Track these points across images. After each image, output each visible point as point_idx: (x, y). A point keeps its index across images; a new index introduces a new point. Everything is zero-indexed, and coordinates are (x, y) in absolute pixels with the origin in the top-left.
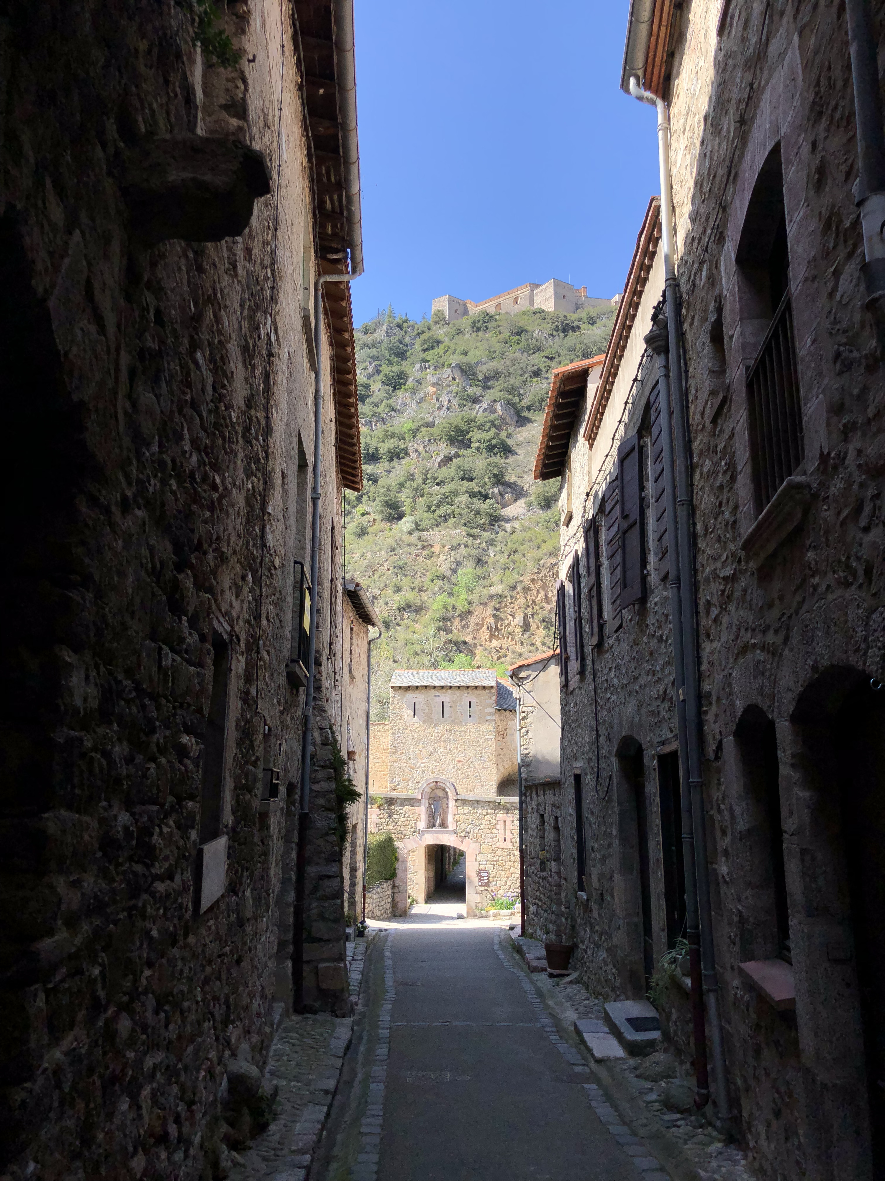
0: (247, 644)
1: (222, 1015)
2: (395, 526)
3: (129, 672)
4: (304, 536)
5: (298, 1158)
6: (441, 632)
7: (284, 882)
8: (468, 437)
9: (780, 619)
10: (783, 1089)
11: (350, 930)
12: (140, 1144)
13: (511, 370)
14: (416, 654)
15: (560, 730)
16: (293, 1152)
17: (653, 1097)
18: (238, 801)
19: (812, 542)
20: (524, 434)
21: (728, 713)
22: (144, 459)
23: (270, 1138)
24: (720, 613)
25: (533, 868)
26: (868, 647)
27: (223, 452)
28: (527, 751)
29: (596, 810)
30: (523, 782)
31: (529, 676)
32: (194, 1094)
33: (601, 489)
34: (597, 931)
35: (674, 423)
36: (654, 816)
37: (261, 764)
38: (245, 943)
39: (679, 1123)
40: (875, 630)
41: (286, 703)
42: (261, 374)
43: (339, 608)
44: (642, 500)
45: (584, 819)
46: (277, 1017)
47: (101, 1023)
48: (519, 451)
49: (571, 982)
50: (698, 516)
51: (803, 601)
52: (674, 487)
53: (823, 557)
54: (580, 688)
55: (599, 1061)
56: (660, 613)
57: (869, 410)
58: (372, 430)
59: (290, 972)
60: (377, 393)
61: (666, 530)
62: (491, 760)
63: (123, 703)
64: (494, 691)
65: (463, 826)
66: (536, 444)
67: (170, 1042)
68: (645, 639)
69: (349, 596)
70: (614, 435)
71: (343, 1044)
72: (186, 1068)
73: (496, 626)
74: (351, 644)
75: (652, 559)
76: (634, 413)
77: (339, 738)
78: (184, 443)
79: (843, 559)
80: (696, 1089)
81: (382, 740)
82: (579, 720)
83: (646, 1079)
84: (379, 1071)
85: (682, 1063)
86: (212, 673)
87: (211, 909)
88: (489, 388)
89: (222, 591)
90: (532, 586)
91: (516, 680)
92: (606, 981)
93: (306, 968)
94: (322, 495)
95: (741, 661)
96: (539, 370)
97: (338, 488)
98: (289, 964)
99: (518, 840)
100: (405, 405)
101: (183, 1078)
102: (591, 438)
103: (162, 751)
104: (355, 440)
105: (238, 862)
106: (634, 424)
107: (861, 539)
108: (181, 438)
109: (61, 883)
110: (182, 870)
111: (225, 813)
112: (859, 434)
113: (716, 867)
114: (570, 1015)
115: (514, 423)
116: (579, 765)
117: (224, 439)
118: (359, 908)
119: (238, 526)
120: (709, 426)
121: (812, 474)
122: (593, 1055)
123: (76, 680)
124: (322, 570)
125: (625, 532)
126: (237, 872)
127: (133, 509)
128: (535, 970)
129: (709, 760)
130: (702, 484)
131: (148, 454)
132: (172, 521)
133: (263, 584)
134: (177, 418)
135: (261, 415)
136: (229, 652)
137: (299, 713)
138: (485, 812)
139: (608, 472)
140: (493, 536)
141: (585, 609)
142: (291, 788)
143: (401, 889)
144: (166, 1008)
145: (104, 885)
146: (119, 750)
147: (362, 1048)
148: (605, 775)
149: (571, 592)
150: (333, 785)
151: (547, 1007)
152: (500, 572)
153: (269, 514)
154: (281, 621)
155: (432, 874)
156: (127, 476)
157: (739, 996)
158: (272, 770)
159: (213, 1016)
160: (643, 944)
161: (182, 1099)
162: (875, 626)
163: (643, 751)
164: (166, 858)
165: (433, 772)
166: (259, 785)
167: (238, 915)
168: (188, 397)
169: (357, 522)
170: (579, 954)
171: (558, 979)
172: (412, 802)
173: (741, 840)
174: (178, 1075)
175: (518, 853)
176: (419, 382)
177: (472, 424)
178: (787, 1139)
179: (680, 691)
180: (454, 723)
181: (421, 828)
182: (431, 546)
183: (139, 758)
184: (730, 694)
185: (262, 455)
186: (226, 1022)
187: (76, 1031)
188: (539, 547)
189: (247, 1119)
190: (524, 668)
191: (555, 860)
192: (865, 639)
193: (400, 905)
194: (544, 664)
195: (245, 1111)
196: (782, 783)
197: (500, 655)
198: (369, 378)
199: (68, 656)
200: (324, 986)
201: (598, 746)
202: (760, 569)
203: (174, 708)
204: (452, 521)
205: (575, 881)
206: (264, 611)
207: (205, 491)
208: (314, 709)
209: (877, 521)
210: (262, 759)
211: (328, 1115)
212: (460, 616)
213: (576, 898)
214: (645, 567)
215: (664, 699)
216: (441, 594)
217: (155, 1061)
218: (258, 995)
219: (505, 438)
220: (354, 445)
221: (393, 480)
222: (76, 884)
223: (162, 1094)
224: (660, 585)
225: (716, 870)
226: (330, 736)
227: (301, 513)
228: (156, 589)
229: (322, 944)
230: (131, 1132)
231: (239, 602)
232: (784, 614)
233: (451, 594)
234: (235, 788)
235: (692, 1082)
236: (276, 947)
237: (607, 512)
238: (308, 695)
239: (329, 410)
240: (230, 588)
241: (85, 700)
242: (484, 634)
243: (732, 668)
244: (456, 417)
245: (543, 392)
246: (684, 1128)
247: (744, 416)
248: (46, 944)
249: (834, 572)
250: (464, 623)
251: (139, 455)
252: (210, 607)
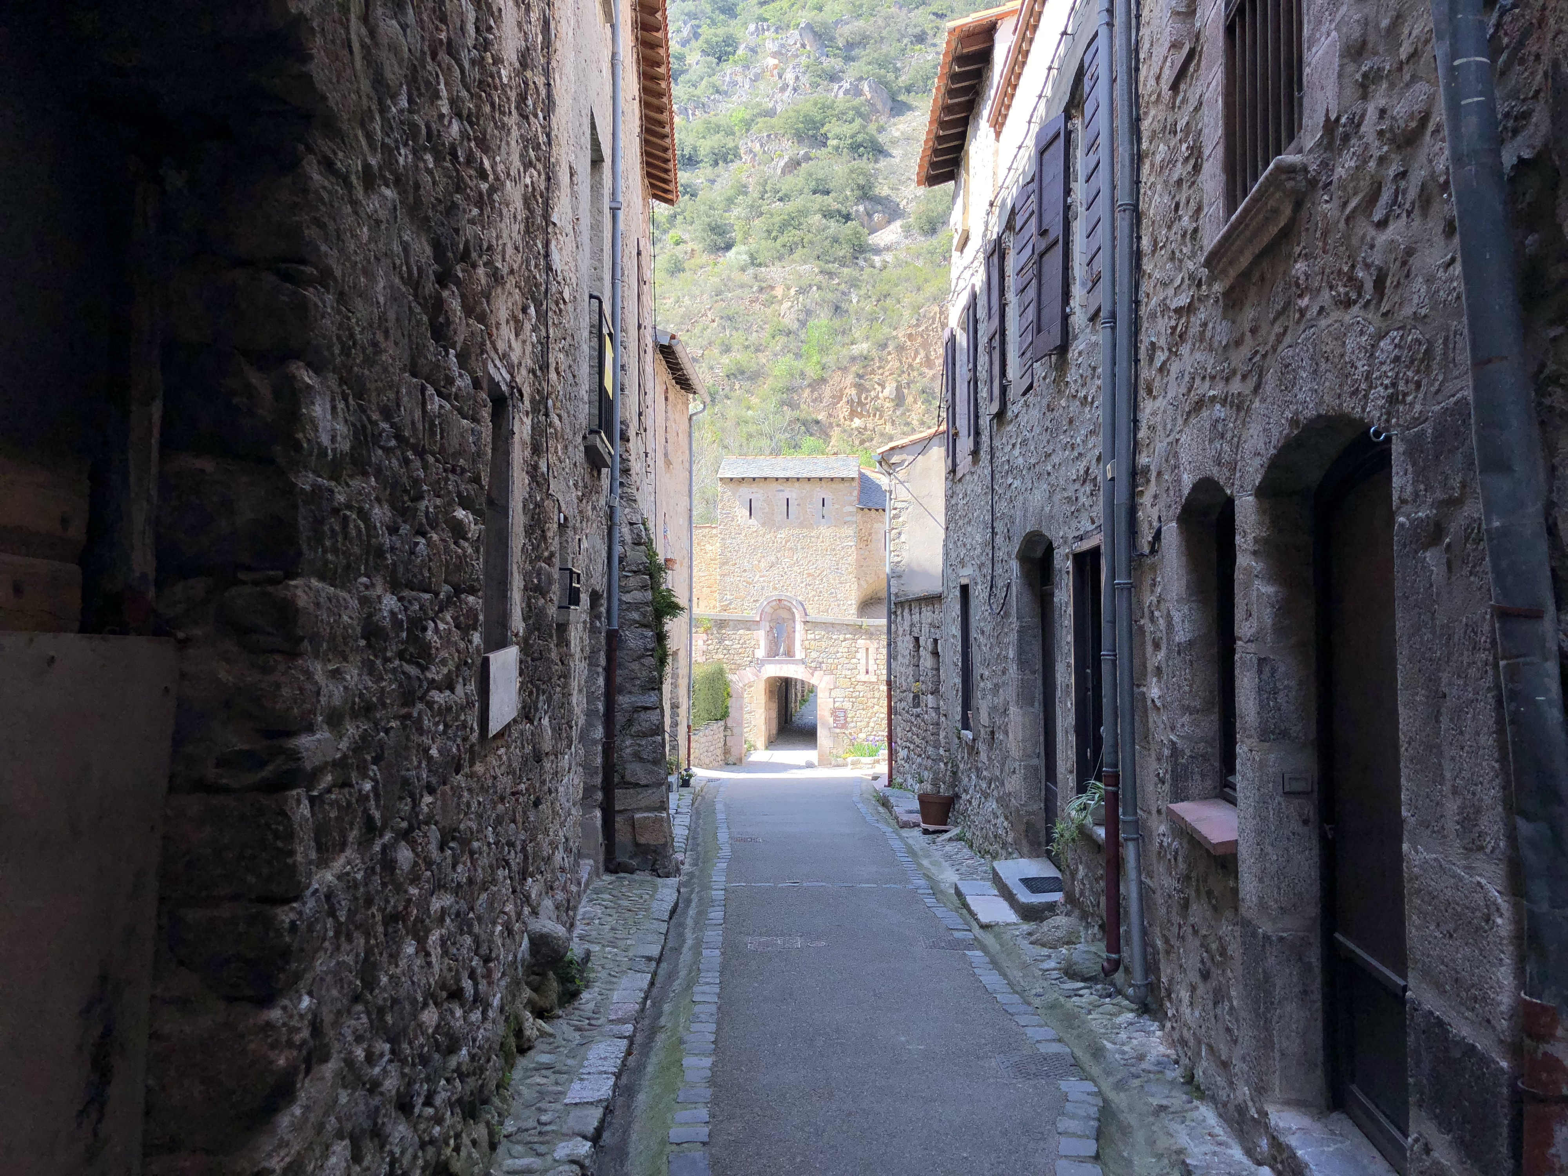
0: (532, 401)
1: (519, 864)
2: (721, 260)
3: (387, 413)
4: (600, 260)
5: (616, 1029)
6: (785, 408)
7: (590, 713)
8: (822, 131)
9: (1250, 359)
10: (1214, 946)
11: (672, 779)
12: (431, 997)
13: (884, 33)
14: (750, 436)
15: (943, 532)
16: (612, 1021)
17: (1052, 964)
18: (529, 605)
19: (1304, 248)
20: (901, 127)
21: (1172, 493)
22: (390, 116)
23: (582, 1007)
24: (1168, 359)
25: (904, 704)
26: (1371, 387)
27: (492, 124)
28: (899, 559)
29: (988, 629)
30: (893, 598)
31: (903, 461)
32: (491, 951)
33: (1010, 195)
34: (985, 778)
35: (1117, 93)
36: (1064, 632)
37: (556, 560)
38: (543, 782)
39: (1081, 992)
40: (1382, 363)
41: (586, 487)
42: (538, 19)
43: (649, 369)
44: (1067, 208)
45: (972, 640)
46: (584, 876)
47: (377, 848)
48: (895, 152)
49: (950, 839)
50: (1144, 225)
51: (1284, 333)
52: (1114, 187)
53: (1317, 268)
54: (972, 473)
55: (985, 927)
56: (1085, 365)
57: (1402, 49)
58: (688, 121)
59: (599, 823)
60: (694, 67)
61: (1099, 249)
62: (850, 573)
63: (380, 452)
64: (855, 484)
65: (814, 655)
66: (918, 141)
67: (459, 885)
68: (1063, 403)
69: (662, 352)
70: (1032, 116)
71: (669, 906)
72: (479, 919)
73: (860, 399)
74: (667, 419)
75: (1078, 291)
76: (1060, 83)
77: (652, 536)
78: (440, 103)
79: (1346, 269)
80: (1104, 955)
81: (708, 547)
82: (970, 515)
83: (1043, 945)
84: (713, 935)
85: (1088, 926)
86: (490, 432)
87: (500, 734)
88: (853, 59)
89: (498, 324)
90: (909, 343)
91: (886, 467)
92: (995, 837)
93: (619, 819)
94: (624, 205)
95: (1193, 421)
96: (924, 33)
97: (644, 199)
98: (598, 813)
99: (885, 672)
100: (735, 84)
101: (476, 929)
102: (998, 124)
103: (434, 524)
104: (667, 129)
105: (531, 682)
106: (1060, 100)
107: (1373, 239)
108: (437, 96)
109: (318, 669)
110: (464, 679)
111: (514, 618)
112: (1385, 85)
113: (1144, 689)
114: (949, 877)
115: (887, 110)
116: (966, 574)
117: (493, 105)
118: (683, 752)
119: (515, 235)
120: (1167, 94)
121: (1311, 151)
122: (976, 920)
123: (319, 410)
124: (626, 311)
125: (1042, 256)
126: (531, 693)
127: (379, 186)
128: (905, 825)
129: (1142, 555)
130: (1152, 179)
131: (394, 109)
132: (430, 213)
133: (550, 323)
134: (430, 66)
135: (540, 81)
136: (510, 409)
137: (602, 502)
138: (842, 637)
139: (1021, 170)
140: (856, 274)
141: (983, 366)
142: (595, 597)
143: (735, 731)
144: (452, 845)
145: (370, 684)
146: (380, 514)
147: (692, 912)
148: (1000, 583)
149: (965, 344)
150: (649, 595)
151: (920, 865)
152: (865, 324)
153: (555, 224)
154: (574, 376)
155: (774, 714)
156: (369, 136)
157: (1165, 844)
158: (570, 570)
159: (507, 863)
160: (1043, 792)
161: (476, 954)
162: (1383, 357)
163: (1053, 550)
164: (444, 662)
165: (775, 589)
166: (556, 587)
167: (534, 747)
168: (443, 36)
169: (669, 254)
170: (960, 805)
171: (934, 836)
172: (748, 625)
173: (1179, 653)
174: (470, 926)
175: (884, 688)
176: (753, 51)
177: (829, 112)
178: (1216, 1004)
179: (1109, 466)
180: (802, 525)
181: (760, 657)
182: (772, 288)
183: (405, 529)
184: (1176, 467)
185: (542, 139)
186: (524, 874)
187: (348, 852)
188: (919, 290)
189: (554, 985)
190: (897, 451)
191: (932, 694)
192: (1368, 376)
193: (734, 751)
194: (924, 445)
195: (551, 974)
196: (1239, 576)
197: (864, 438)
198: (683, 45)
199: (308, 377)
200: (642, 840)
201: (993, 547)
202: (1226, 294)
203: (445, 470)
204: (799, 252)
205: (959, 717)
206: (552, 360)
207: (470, 177)
208: (621, 498)
209: (1398, 212)
210: (557, 555)
211: (652, 984)
212: (810, 385)
213: (959, 738)
214: (1068, 304)
215: (1084, 482)
216: (784, 355)
217: (443, 903)
218: (561, 847)
219: (875, 133)
220: (664, 136)
221: (717, 193)
222: (336, 674)
223: (454, 944)
224: (1087, 326)
225: (1144, 693)
226: (643, 533)
227: (596, 227)
228: (413, 304)
229: (639, 790)
230: (419, 980)
231: (520, 343)
232: (1256, 352)
233: (798, 356)
234: (526, 589)
235: (1100, 948)
236: (581, 792)
237: (1017, 229)
238: (613, 479)
239: (630, 84)
240: (508, 322)
241: (333, 439)
242: (843, 410)
243: (1180, 431)
244: (806, 103)
245: (928, 66)
246: (1088, 997)
247: (1219, 74)
248: (304, 741)
249: (1331, 288)
250: (816, 394)
251: (383, 110)
252: (483, 344)
